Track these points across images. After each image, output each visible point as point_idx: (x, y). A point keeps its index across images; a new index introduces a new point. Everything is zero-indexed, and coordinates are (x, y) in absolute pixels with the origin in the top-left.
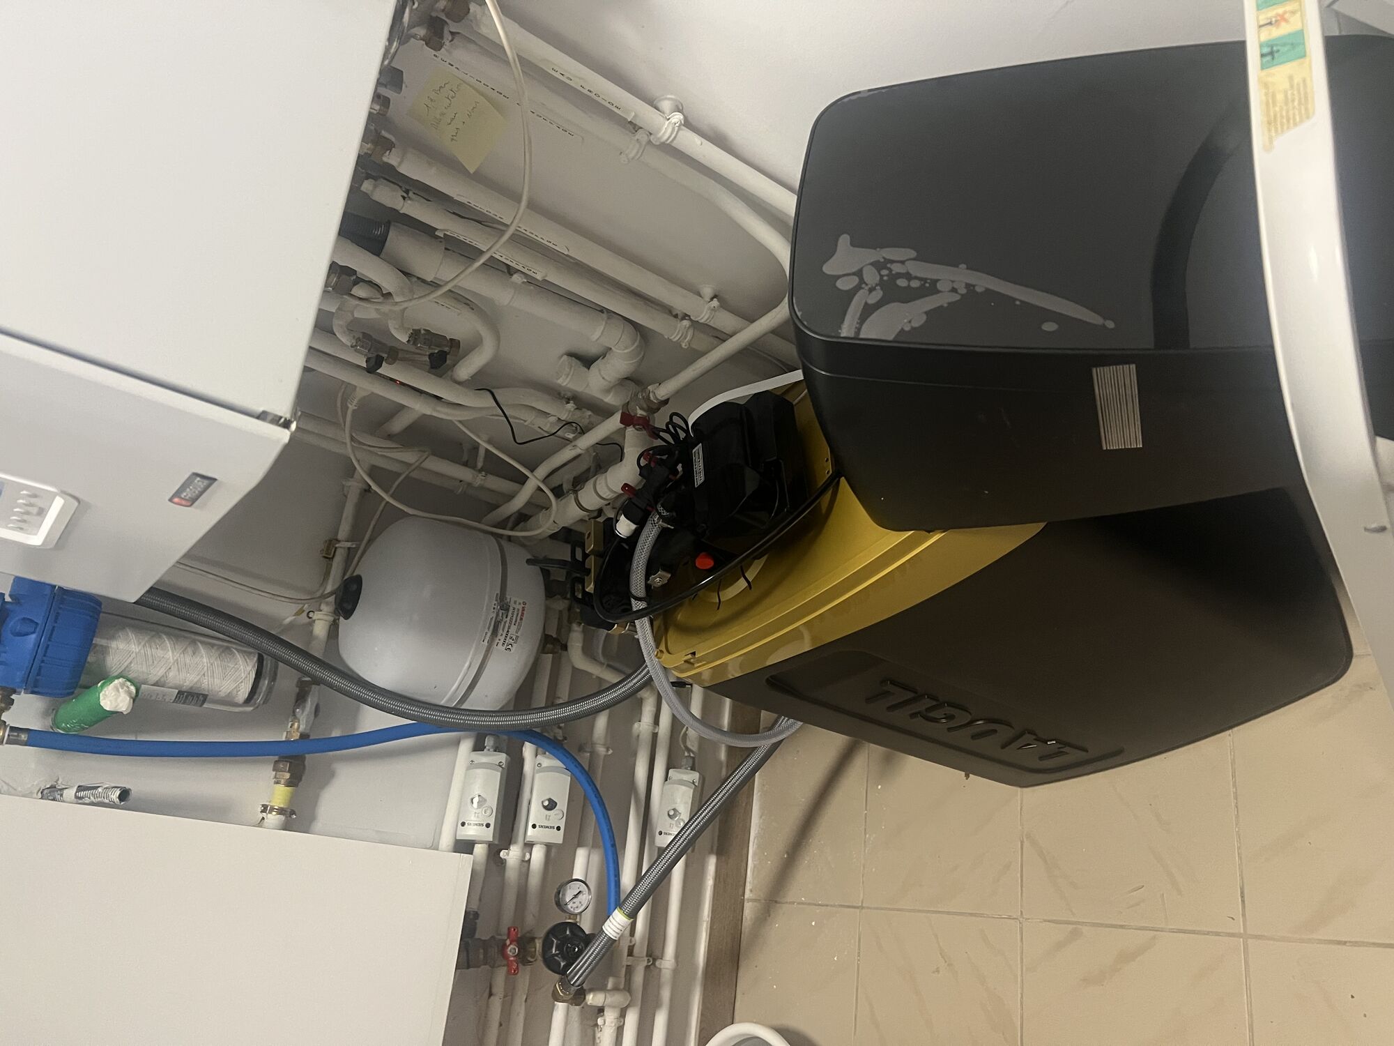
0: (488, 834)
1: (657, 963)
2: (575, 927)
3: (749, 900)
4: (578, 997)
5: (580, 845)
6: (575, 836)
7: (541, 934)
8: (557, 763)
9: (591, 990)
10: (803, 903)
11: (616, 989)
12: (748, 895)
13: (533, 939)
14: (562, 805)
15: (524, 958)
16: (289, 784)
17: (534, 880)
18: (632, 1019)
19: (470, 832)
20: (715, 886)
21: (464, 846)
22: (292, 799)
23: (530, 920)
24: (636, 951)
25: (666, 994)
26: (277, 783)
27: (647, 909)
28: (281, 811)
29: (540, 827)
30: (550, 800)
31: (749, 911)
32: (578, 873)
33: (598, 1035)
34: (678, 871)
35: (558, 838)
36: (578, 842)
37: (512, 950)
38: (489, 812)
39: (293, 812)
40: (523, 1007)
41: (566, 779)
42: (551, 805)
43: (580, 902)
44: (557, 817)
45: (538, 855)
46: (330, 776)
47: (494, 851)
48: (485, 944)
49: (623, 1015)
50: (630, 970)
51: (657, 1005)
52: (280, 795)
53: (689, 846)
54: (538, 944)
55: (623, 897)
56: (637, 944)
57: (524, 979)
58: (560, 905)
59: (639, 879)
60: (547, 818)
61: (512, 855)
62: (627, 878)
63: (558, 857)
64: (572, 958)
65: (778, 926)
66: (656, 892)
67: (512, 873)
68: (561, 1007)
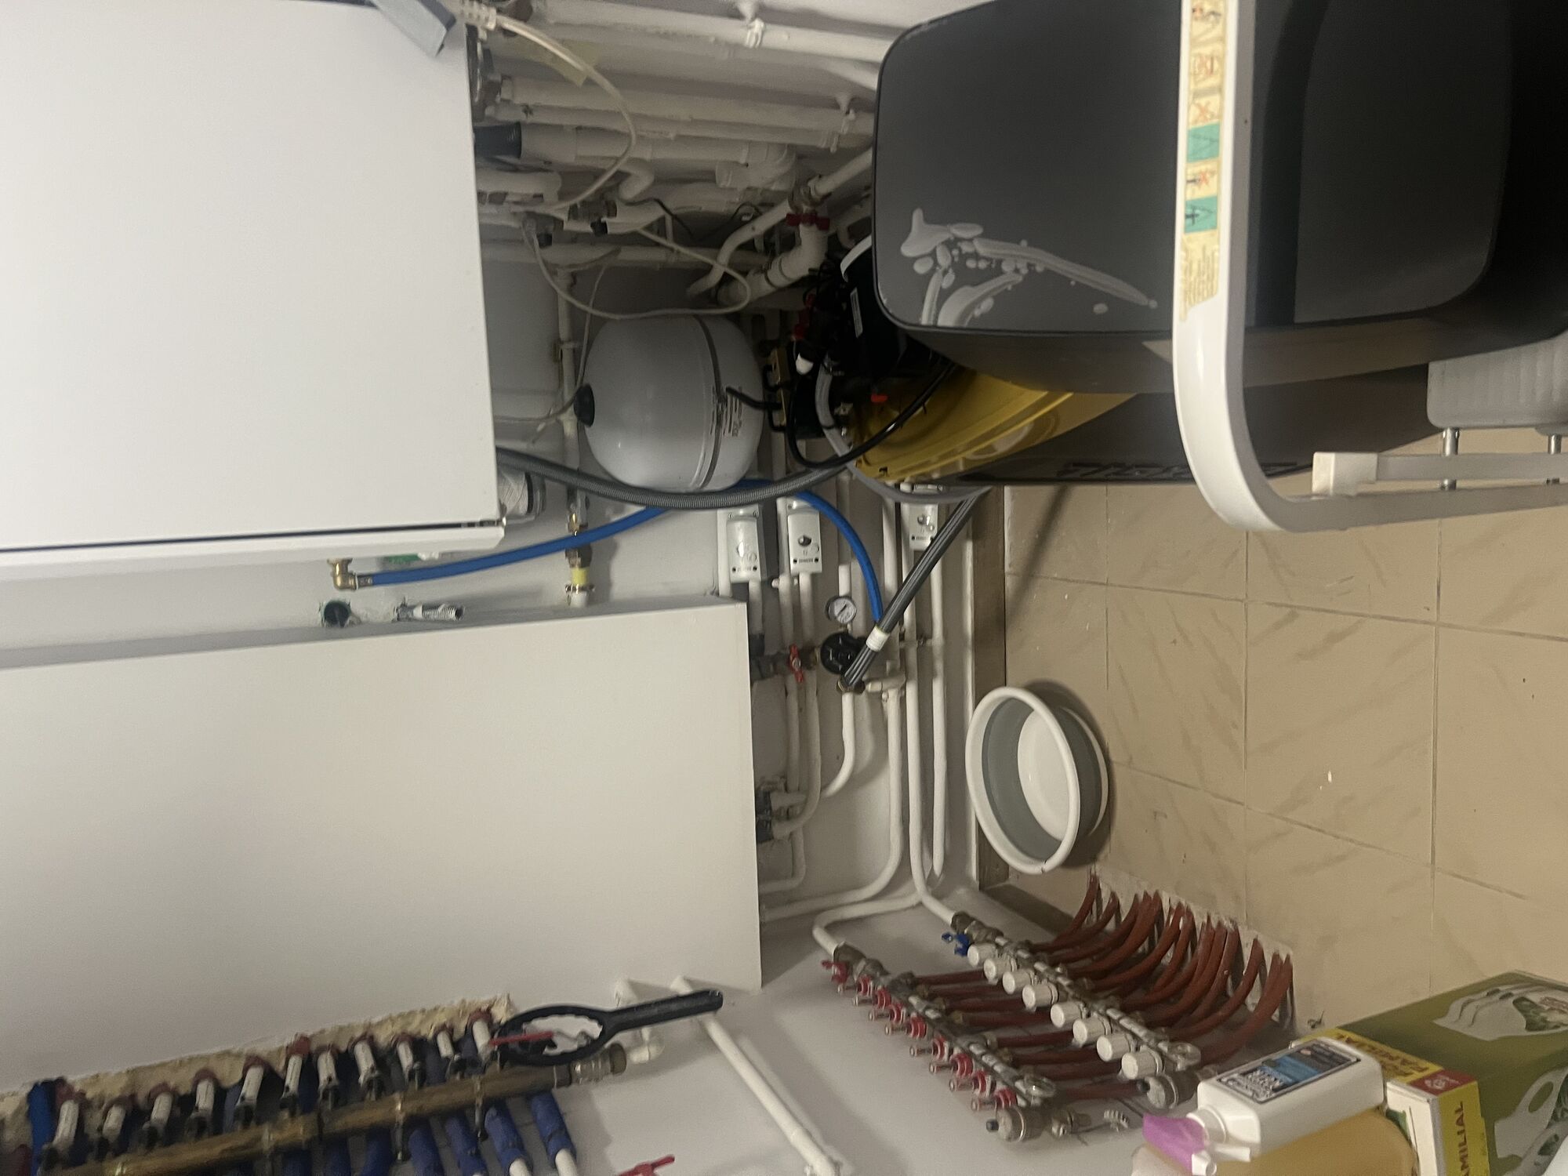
0: (758, 574)
1: (928, 643)
2: (845, 635)
3: (1009, 574)
4: (860, 688)
5: (841, 562)
6: (831, 559)
7: (820, 641)
8: (803, 503)
9: (870, 680)
10: (1056, 579)
11: (893, 673)
12: (1007, 569)
13: (812, 649)
14: (816, 539)
15: (807, 664)
16: (583, 565)
17: (806, 600)
18: (911, 692)
19: (743, 575)
20: (975, 566)
21: (739, 591)
22: (588, 577)
23: (808, 631)
24: (907, 636)
25: (939, 666)
26: (572, 566)
27: (912, 605)
28: (582, 589)
29: (801, 561)
30: (805, 538)
31: (1009, 582)
32: (843, 590)
33: (884, 705)
34: (936, 573)
35: (818, 568)
36: (839, 559)
37: (796, 663)
38: (753, 557)
39: (591, 587)
40: (816, 699)
41: (815, 518)
42: (807, 542)
43: (849, 614)
44: (813, 551)
45: (804, 581)
46: (613, 549)
47: (766, 584)
48: (774, 660)
49: (904, 688)
50: (903, 654)
51: (933, 675)
52: (577, 576)
53: (944, 548)
54: (818, 653)
55: (885, 607)
56: (907, 631)
57: (812, 678)
58: (829, 615)
59: (900, 584)
60: (805, 553)
61: (782, 583)
62: (889, 580)
63: (824, 583)
64: (847, 664)
65: (1036, 597)
66: (919, 592)
67: (785, 599)
68: (847, 699)
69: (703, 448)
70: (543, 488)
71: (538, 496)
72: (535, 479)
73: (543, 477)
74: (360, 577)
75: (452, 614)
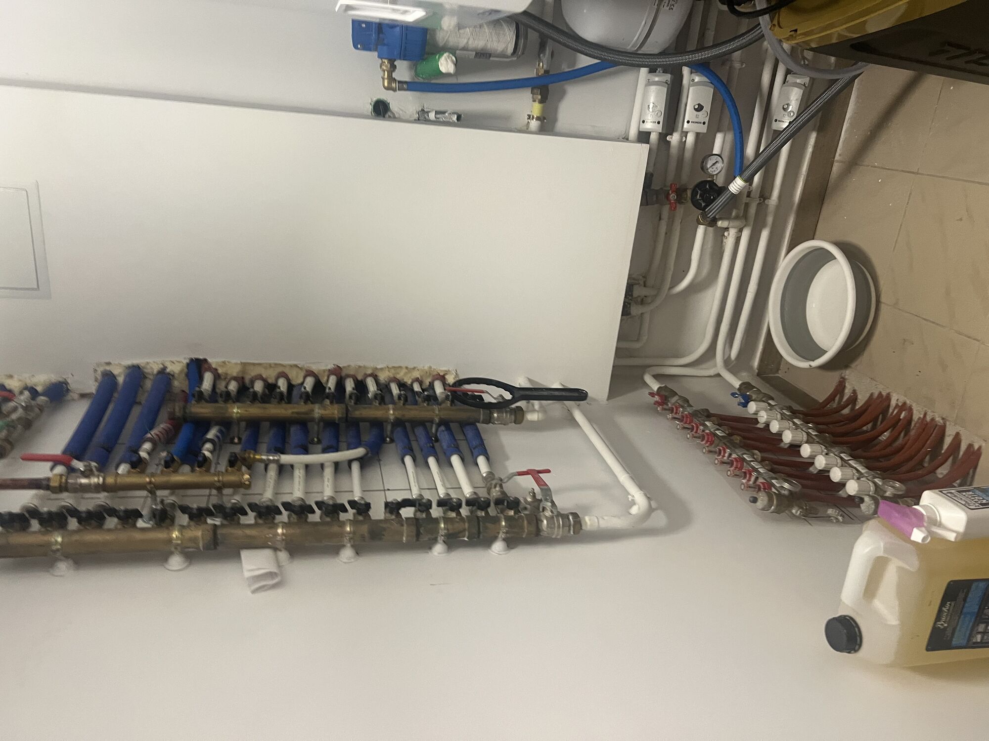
0: (659, 128)
1: (766, 201)
2: (712, 183)
3: (837, 161)
4: (713, 222)
5: (719, 130)
6: (715, 126)
7: (692, 187)
8: (705, 79)
9: (721, 219)
10: (875, 167)
11: (737, 218)
12: (837, 157)
13: (685, 190)
14: (707, 108)
15: (680, 200)
16: (541, 102)
17: (688, 154)
18: (746, 234)
19: (648, 126)
20: (813, 153)
21: (644, 137)
22: (543, 110)
23: (685, 178)
24: (752, 195)
25: (770, 220)
26: (534, 101)
27: (761, 172)
28: (538, 119)
29: (693, 122)
30: (699, 105)
31: (836, 168)
32: (716, 150)
33: (725, 240)
34: (785, 150)
35: (703, 129)
36: (718, 128)
37: (673, 196)
38: (659, 114)
39: (544, 118)
40: (679, 226)
41: (710, 91)
42: (700, 108)
43: (716, 168)
44: (703, 116)
45: (690, 139)
46: (562, 94)
47: (663, 137)
48: (657, 193)
49: (741, 231)
50: (747, 205)
51: (764, 226)
52: (536, 109)
53: (796, 132)
54: (689, 193)
55: (744, 169)
56: (753, 191)
57: (680, 210)
58: (703, 168)
59: (757, 154)
60: (697, 116)
61: (674, 139)
62: (750, 150)
63: (704, 141)
64: (709, 202)
65: (855, 180)
66: (768, 162)
67: (674, 150)
68: (701, 229)
69: (645, 19)
70: (526, 38)
71: (521, 42)
72: (522, 27)
73: (527, 26)
74: (400, 82)
75: (455, 118)
